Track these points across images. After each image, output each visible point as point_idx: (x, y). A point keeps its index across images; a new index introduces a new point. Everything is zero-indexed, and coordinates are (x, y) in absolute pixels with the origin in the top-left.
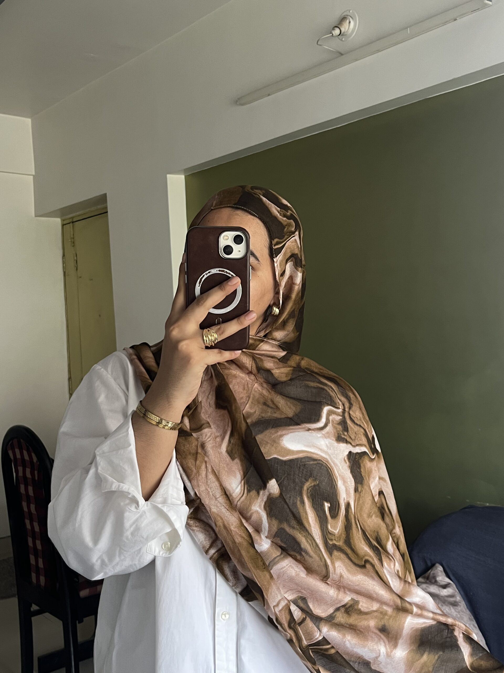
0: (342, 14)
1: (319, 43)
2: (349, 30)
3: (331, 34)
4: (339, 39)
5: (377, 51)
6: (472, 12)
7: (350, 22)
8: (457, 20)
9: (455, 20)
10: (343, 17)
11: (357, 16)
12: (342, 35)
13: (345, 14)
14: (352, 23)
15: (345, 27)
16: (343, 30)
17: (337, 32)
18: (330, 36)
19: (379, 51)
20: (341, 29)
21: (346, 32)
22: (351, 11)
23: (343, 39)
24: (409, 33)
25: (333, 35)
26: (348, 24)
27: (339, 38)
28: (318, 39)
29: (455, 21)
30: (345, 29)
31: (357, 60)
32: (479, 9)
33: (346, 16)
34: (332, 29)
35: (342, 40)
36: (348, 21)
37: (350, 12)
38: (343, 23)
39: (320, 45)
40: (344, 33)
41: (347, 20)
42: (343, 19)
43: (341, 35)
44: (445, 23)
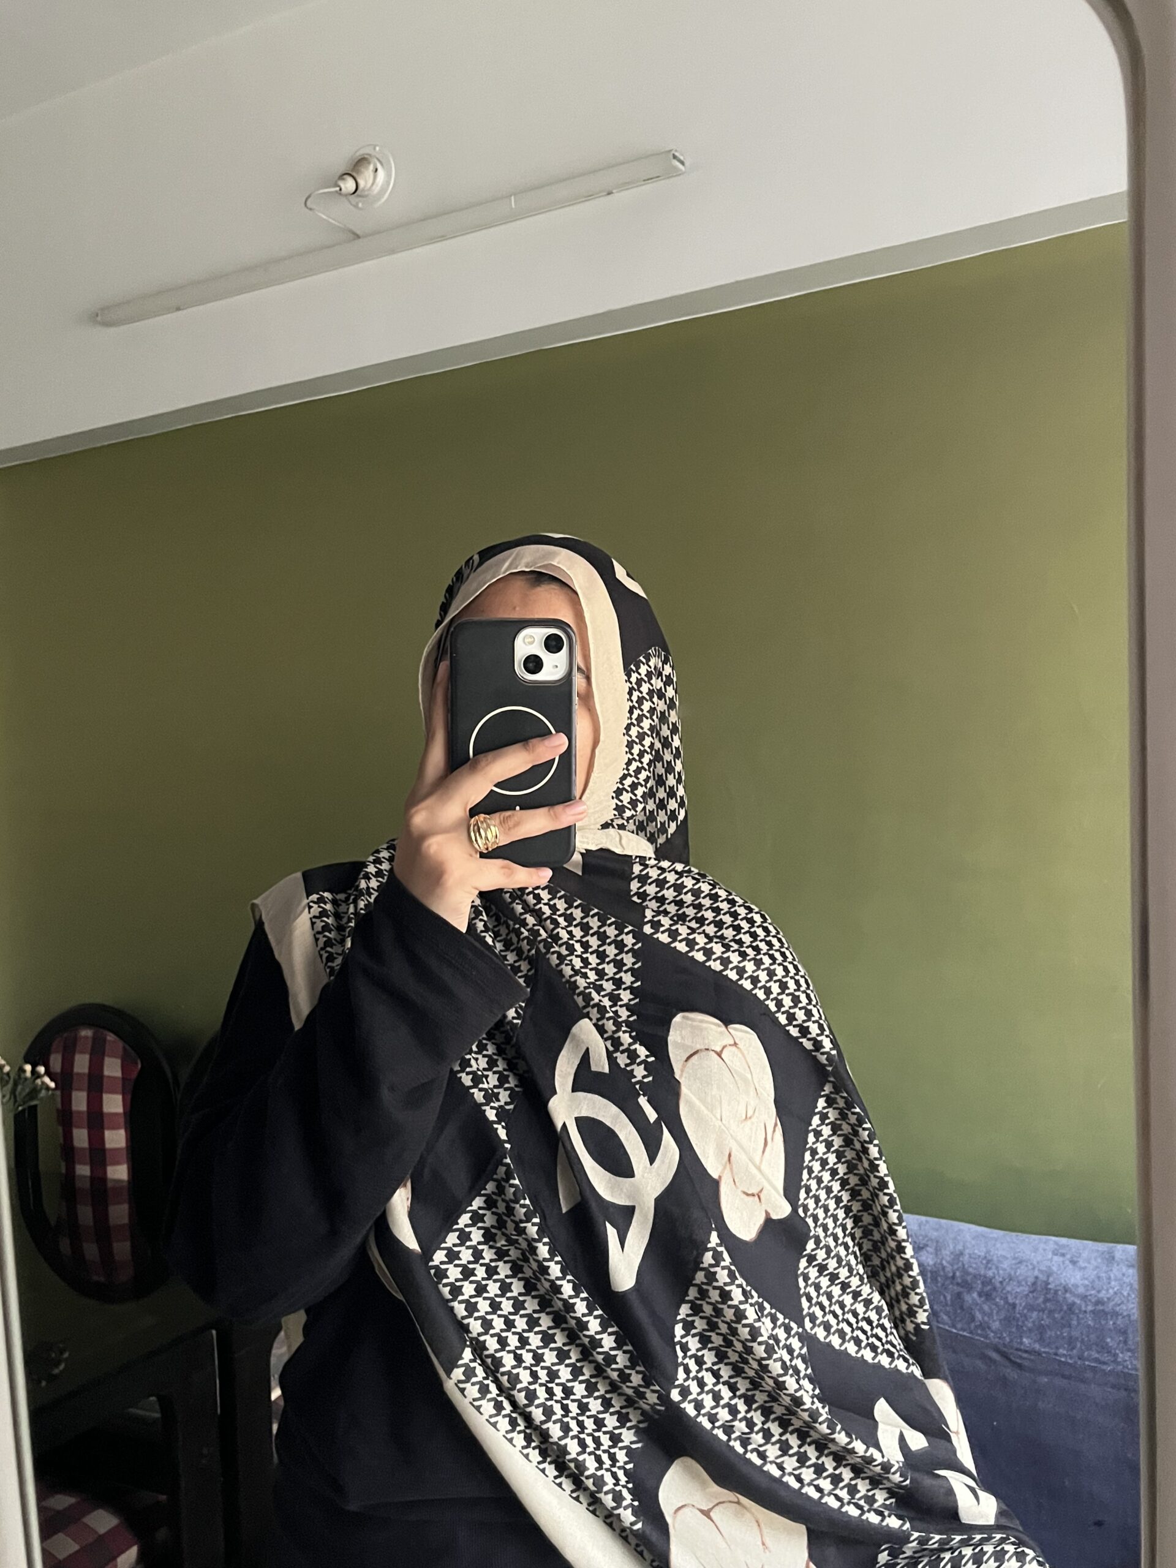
0: (357, 150)
1: (309, 203)
2: (374, 187)
3: (338, 189)
4: (352, 203)
5: (441, 237)
6: (645, 181)
7: (376, 170)
8: (612, 193)
9: (609, 193)
10: (359, 158)
11: (391, 158)
12: (359, 196)
14: (381, 173)
15: (366, 179)
16: (362, 183)
18: (336, 192)
20: (359, 181)
21: (368, 191)
22: (377, 148)
23: (360, 205)
24: (513, 206)
25: (341, 190)
26: (371, 173)
28: (307, 195)
29: (610, 196)
30: (366, 182)
31: (393, 252)
32: (660, 177)
33: (366, 156)
34: (337, 178)
35: (356, 206)
36: (371, 167)
38: (362, 169)
39: (311, 209)
40: (363, 190)
41: (369, 163)
42: (360, 162)
43: (356, 194)
44: (589, 197)
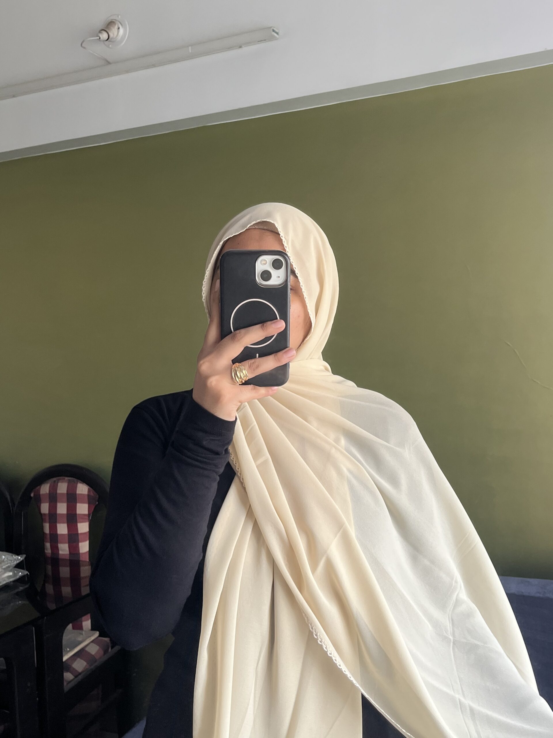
0: (109, 17)
1: (83, 45)
2: (118, 37)
3: (98, 38)
4: (106, 45)
5: (153, 65)
6: (258, 42)
7: (119, 28)
8: (242, 47)
9: (240, 47)
10: (109, 21)
11: (127, 23)
12: (110, 41)
13: (112, 18)
14: (121, 31)
15: (113, 32)
16: (111, 35)
17: (104, 36)
18: (98, 39)
19: (154, 66)
20: (110, 34)
21: (115, 38)
22: (120, 17)
23: (110, 46)
24: (190, 51)
25: (100, 38)
26: (116, 30)
27: (104, 44)
28: (82, 40)
29: (240, 49)
30: (113, 34)
31: (127, 72)
32: (266, 40)
33: (113, 21)
34: (98, 32)
35: (108, 47)
36: (116, 27)
37: (118, 17)
38: (112, 28)
39: (84, 48)
40: (112, 39)
41: (115, 24)
42: (111, 24)
43: (108, 40)
44: (230, 48)
